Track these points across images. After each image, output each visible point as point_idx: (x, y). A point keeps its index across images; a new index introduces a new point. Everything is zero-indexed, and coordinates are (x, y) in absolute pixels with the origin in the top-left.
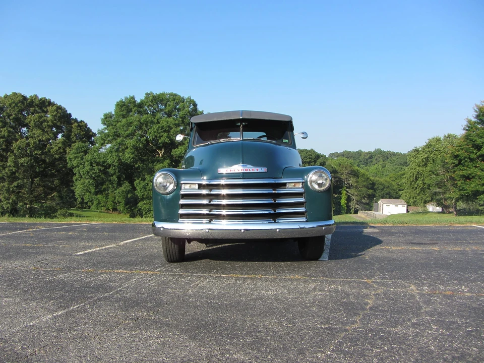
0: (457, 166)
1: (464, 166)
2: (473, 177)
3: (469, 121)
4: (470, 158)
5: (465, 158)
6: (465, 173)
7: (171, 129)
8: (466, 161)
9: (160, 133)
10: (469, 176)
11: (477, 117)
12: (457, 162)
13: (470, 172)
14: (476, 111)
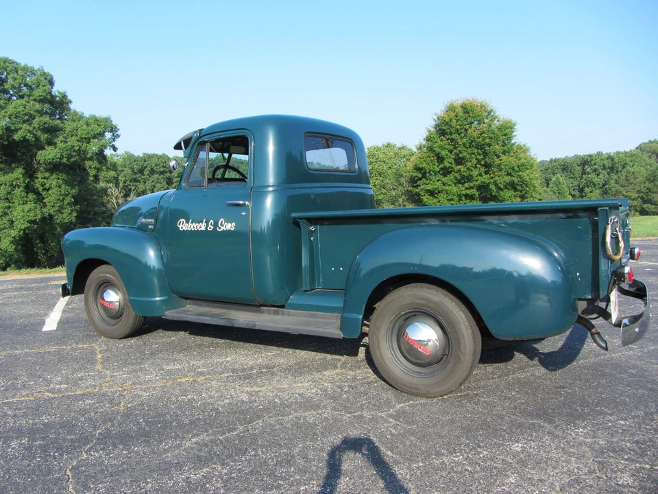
0: (420, 179)
1: (427, 180)
2: (439, 192)
3: (429, 131)
4: (433, 172)
5: (430, 171)
6: (429, 187)
7: (34, 119)
8: (431, 174)
9: (15, 124)
10: (434, 191)
11: (436, 126)
12: (420, 176)
13: (436, 187)
14: (435, 121)
